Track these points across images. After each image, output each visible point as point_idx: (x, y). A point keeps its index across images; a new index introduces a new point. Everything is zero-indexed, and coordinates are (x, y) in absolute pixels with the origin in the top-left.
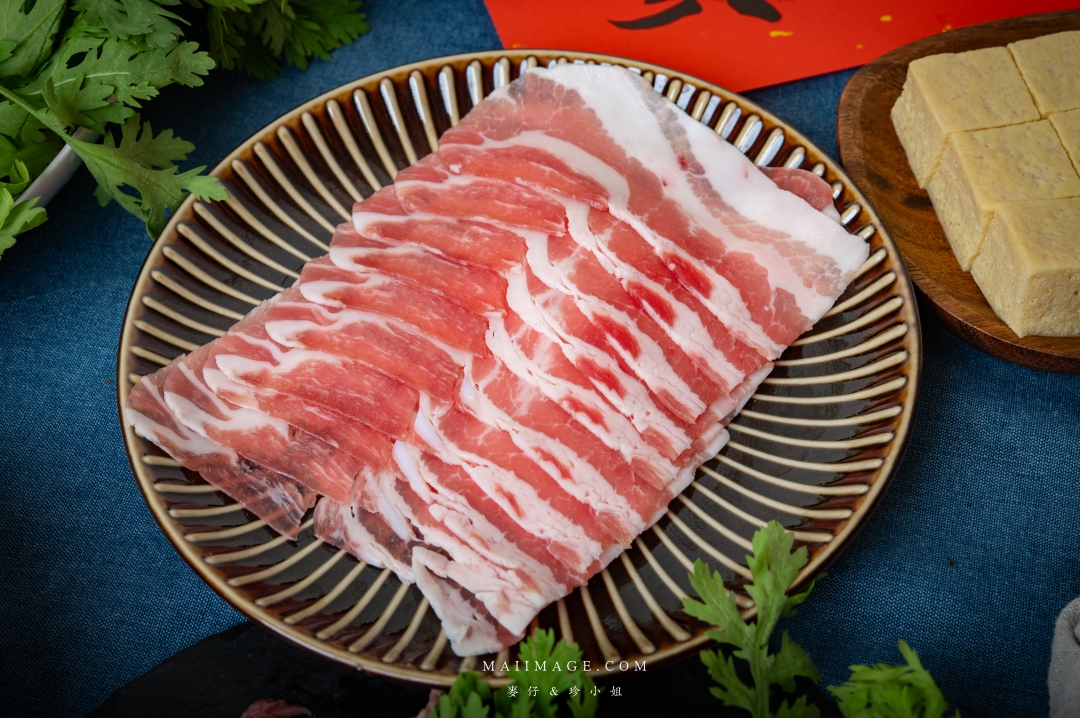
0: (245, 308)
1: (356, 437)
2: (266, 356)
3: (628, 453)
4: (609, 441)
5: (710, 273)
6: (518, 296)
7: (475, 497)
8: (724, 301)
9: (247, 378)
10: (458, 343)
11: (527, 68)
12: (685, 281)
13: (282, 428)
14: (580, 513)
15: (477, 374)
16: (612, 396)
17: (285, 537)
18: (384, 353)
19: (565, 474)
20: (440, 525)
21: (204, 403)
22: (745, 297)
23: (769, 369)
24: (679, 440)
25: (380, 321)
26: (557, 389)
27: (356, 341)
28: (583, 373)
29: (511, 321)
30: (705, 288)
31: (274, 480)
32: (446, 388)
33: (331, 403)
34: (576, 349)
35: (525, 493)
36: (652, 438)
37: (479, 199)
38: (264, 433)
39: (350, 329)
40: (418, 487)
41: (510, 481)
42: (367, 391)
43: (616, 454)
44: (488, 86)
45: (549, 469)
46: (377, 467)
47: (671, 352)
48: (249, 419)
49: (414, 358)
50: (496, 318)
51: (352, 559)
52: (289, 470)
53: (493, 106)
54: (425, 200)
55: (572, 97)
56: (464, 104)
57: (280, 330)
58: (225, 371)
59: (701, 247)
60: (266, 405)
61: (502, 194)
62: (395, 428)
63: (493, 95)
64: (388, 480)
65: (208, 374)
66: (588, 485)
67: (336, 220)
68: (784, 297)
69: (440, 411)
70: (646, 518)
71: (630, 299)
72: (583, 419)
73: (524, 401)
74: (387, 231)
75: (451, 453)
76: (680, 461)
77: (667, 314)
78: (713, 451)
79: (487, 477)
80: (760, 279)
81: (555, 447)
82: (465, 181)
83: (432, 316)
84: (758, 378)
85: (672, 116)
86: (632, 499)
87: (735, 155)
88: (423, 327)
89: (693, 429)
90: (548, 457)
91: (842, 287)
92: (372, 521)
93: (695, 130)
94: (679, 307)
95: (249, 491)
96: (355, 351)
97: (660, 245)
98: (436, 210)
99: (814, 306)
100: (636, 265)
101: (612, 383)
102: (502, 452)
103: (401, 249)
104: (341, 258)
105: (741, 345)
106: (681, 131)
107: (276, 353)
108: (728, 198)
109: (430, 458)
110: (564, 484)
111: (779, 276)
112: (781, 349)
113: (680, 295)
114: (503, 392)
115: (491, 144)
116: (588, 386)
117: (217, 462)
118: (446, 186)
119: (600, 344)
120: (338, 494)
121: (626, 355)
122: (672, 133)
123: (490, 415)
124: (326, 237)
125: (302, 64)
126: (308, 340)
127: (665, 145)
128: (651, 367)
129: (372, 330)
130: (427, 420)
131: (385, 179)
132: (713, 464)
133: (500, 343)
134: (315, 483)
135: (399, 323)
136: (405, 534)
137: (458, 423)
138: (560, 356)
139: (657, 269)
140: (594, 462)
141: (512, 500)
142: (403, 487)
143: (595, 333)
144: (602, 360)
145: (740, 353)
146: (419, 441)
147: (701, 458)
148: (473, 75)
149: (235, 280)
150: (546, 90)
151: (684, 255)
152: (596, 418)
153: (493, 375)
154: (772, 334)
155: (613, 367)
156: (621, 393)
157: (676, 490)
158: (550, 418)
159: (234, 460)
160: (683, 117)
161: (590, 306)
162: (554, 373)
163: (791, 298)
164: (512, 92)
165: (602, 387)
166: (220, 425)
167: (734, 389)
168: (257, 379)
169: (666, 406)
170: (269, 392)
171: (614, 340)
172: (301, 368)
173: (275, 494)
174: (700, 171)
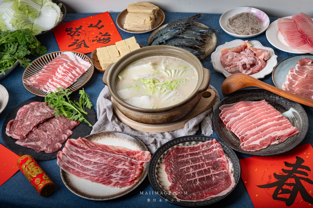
1: (44, 83)
2: (36, 77)
3: (67, 81)
4: (65, 80)
5: (77, 68)
6: (58, 70)
7: (53, 85)
8: (78, 70)
9: (34, 79)
10: (53, 75)
11: (62, 53)
12: (74, 68)
13: (37, 83)
14: (62, 86)
15: (54, 77)
16: (66, 77)
17: (37, 90)
18: (46, 76)
19: (61, 83)
20: (50, 88)
21: (30, 81)
22: (80, 69)
23: (81, 75)
24: (72, 80)
25: (46, 74)
26: (61, 77)
27: (43, 76)
28: (64, 75)
29: (58, 72)
30: (76, 69)
31: (36, 87)
32: (52, 78)
33: (41, 80)
34: (63, 74)
35: (58, 85)
36: (70, 80)
37: (56, 64)
38: (35, 83)
39: (43, 75)
40: (49, 85)
41: (57, 84)
42: (45, 79)
43: (66, 81)
44: (58, 54)
45: (60, 83)
46: (45, 85)
47: (72, 74)
48: (34, 82)
49: (49, 76)
50: (56, 72)
51: (43, 92)
52: (38, 86)
53: (58, 56)
54: (51, 65)
55: (66, 55)
56: (56, 56)
57: (37, 75)
58: (32, 79)
59: (76, 66)
60: (35, 81)
61: (58, 63)
62: (47, 81)
63: (59, 55)
64: (46, 86)
65: (30, 79)
66: (63, 84)
67: (43, 67)
68: (83, 69)
69: (51, 80)
70: (68, 85)
71: (69, 70)
72: (63, 79)
73: (58, 78)
74: (47, 67)
75: (52, 83)
76: (72, 82)
77: (72, 71)
78: (75, 81)
79: (54, 84)
80: (81, 68)
81: (61, 81)
82: (55, 63)
84: (80, 76)
85: (75, 56)
86: (67, 84)
87: (81, 58)
88: (50, 74)
89: (74, 79)
90: (60, 82)
91: (89, 68)
92: (45, 89)
93: (77, 57)
95: (34, 87)
97: (72, 65)
98: (52, 65)
99: (86, 70)
100: (70, 67)
101: (66, 76)
102: (56, 82)
103: (48, 68)
104: (43, 70)
105: (79, 73)
106: (76, 57)
107: (37, 77)
108: (80, 62)
109: (50, 83)
110: (61, 84)
111: (83, 67)
112: (82, 73)
113: (74, 69)
115: (58, 59)
116: (64, 76)
117: (31, 85)
118: (53, 63)
119: (65, 73)
120: (42, 87)
121: (68, 74)
122: (75, 57)
123: (55, 79)
124: (42, 69)
125: (41, 55)
126: (40, 76)
127: (75, 58)
128: (70, 75)
129: (46, 75)
130: (50, 81)
131: (48, 63)
132: (75, 82)
133: (57, 74)
134: (40, 86)
135: (48, 74)
136: (47, 89)
137: (53, 81)
138: (62, 74)
139: (72, 67)
140: (64, 82)
141: (57, 85)
142: (48, 86)
143: (65, 72)
144: (65, 74)
145: (79, 74)
146: (49, 82)
147: (74, 82)
148: (57, 54)
149: (33, 72)
150: (63, 54)
151: (74, 66)
152: (65, 79)
153: (56, 77)
154: (82, 72)
155: (66, 75)
157: (71, 84)
158: (60, 79)
159: (33, 85)
160: (76, 56)
161: (64, 70)
162: (61, 76)
163: (84, 69)
164: (60, 55)
165: (65, 76)
166: (31, 83)
167: (78, 77)
168: (35, 79)
169: (71, 78)
170: (36, 80)
171: (67, 73)
172: (39, 78)
173: (36, 88)
174: (78, 60)
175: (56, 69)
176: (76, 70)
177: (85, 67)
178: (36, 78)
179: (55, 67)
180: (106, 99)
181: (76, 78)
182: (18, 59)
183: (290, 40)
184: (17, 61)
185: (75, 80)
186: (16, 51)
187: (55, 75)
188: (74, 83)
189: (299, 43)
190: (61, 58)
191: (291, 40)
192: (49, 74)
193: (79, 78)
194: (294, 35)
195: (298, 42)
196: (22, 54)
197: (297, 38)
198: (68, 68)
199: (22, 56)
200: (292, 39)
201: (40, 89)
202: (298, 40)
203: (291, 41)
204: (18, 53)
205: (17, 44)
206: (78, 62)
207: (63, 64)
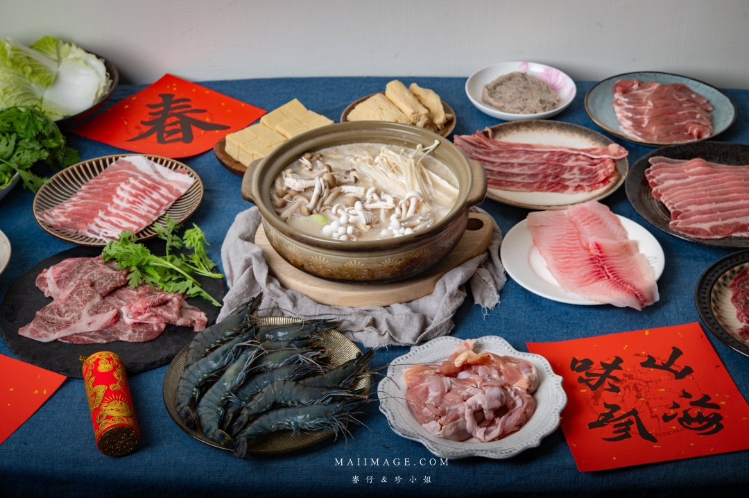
0: (61, 202)
1: (86, 219)
2: (66, 209)
3: (144, 214)
4: (139, 212)
5: (161, 187)
6: (119, 192)
7: (112, 223)
8: (164, 191)
9: (61, 212)
10: (107, 202)
11: (120, 158)
12: (155, 188)
13: (69, 220)
14: (134, 223)
15: (111, 206)
16: (139, 205)
18: (91, 205)
19: (130, 217)
20: (105, 228)
21: (52, 217)
22: (168, 190)
23: (174, 202)
24: (154, 211)
25: (90, 201)
26: (128, 206)
28: (133, 203)
29: (118, 196)
30: (160, 189)
31: (69, 228)
32: (104, 209)
33: (80, 214)
34: (131, 199)
35: (122, 221)
36: (149, 212)
37: (111, 181)
38: (66, 221)
39: (83, 203)
40: (100, 224)
41: (119, 220)
42: (88, 212)
43: (141, 214)
44: (110, 162)
45: (127, 217)
46: (91, 223)
47: (152, 199)
48: (62, 219)
49: (97, 205)
50: (114, 197)
52: (72, 226)
53: (112, 167)
54: (98, 183)
55: (130, 163)
56: (105, 166)
57: (67, 205)
59: (159, 183)
60: (66, 217)
61: (116, 179)
62: (96, 216)
63: (112, 164)
64: (93, 224)
65: (52, 213)
66: (135, 218)
67: (77, 189)
68: (177, 190)
69: (104, 212)
70: (148, 222)
71: (144, 191)
72: (134, 209)
73: (121, 208)
74: (89, 188)
75: (106, 218)
76: (155, 215)
77: (151, 193)
79: (114, 219)
80: (172, 187)
81: (128, 214)
82: (106, 179)
83: (101, 199)
84: (171, 203)
85: (153, 164)
86: (145, 220)
87: (167, 169)
88: (99, 201)
89: (158, 210)
90: (126, 215)
91: (189, 187)
92: (91, 231)
93: (157, 166)
94: (154, 192)
95: (64, 229)
96: (84, 206)
97: (149, 182)
98: (100, 184)
99: (183, 191)
101: (139, 203)
102: (117, 215)
103: (92, 191)
104: (78, 194)
105: (167, 197)
106: (155, 166)
108: (165, 176)
109: (102, 220)
110: (131, 219)
111: (175, 187)
112: (176, 198)
113: (154, 190)
114: (117, 207)
115: (112, 173)
116: (135, 205)
117: (57, 226)
118: (102, 180)
119: (137, 198)
120: (83, 228)
121: (142, 199)
122: (152, 167)
123: (114, 211)
126: (74, 205)
127: (152, 170)
128: (148, 201)
129: (89, 203)
130: (101, 214)
131: (87, 181)
132: (162, 217)
133: (116, 200)
134: (78, 227)
135: (93, 201)
136: (97, 232)
137: (108, 213)
138: (128, 200)
139: (149, 186)
140: (136, 215)
141: (120, 222)
142: (97, 225)
143: (136, 196)
144: (137, 200)
146: (99, 217)
147: (159, 215)
148: (107, 161)
150: (124, 162)
151: (155, 184)
153: (114, 205)
154: (175, 196)
155: (140, 201)
156: (141, 205)
157: (154, 220)
158: (126, 210)
159: (60, 225)
160: (155, 163)
161: (134, 192)
162: (128, 203)
164: (117, 163)
165: (137, 204)
166: (56, 220)
167: (166, 205)
168: (63, 213)
169: (151, 206)
170: (66, 214)
171: (140, 197)
172: (73, 210)
173: (70, 230)
174: (159, 173)
175: (113, 190)
176: (161, 192)
177: (180, 185)
178: (67, 211)
179: (107, 187)
180: (246, 243)
181: (163, 208)
182: (19, 168)
183: (562, 268)
184: (17, 173)
185: (162, 213)
186: (14, 152)
187: (112, 203)
188: (159, 219)
189: (585, 276)
190: (117, 169)
191: (563, 270)
192: (97, 201)
193: (170, 208)
194: (571, 257)
195: (583, 274)
196: (29, 159)
197: (578, 264)
198: (141, 187)
199: (29, 162)
200: (567, 265)
201: (80, 231)
202: (581, 268)
203: (565, 273)
204: (19, 157)
205: (14, 137)
206: (161, 177)
207: (127, 179)
